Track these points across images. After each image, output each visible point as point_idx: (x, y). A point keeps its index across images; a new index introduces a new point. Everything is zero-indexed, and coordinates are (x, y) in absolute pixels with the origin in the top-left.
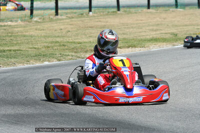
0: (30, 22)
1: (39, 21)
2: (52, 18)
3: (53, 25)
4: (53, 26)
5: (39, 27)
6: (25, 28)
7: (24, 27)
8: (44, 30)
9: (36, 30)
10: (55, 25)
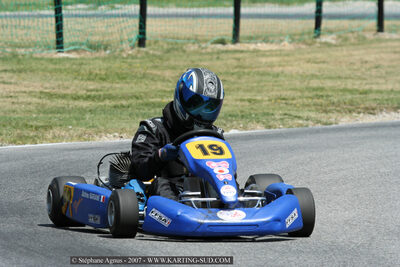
0: (310, 45)
1: (334, 42)
2: (364, 38)
3: (355, 53)
4: (351, 55)
5: (319, 55)
6: (286, 58)
7: (288, 55)
8: (324, 62)
9: (308, 62)
10: (362, 52)
